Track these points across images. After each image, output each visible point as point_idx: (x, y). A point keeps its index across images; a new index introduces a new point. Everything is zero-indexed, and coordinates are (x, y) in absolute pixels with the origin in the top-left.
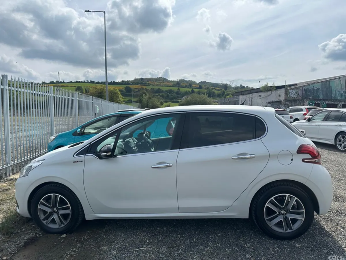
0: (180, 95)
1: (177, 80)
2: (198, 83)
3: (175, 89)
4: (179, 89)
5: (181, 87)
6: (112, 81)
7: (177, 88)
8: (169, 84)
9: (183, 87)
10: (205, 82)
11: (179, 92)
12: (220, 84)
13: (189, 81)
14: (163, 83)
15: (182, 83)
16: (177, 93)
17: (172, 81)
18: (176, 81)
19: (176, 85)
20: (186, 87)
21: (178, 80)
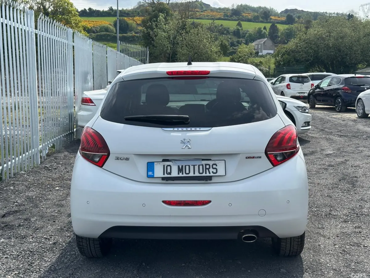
0: (243, 37)
1: (233, 5)
2: (279, 12)
3: (232, 25)
4: (239, 25)
5: (243, 21)
6: (87, 9)
7: (237, 22)
8: (214, 13)
9: (249, 20)
10: (296, 9)
11: (241, 32)
12: (330, 14)
13: (260, 7)
14: (202, 12)
15: (244, 12)
16: (237, 33)
17: (220, 9)
18: (231, 8)
19: (231, 16)
20: (255, 20)
21: (235, 7)
